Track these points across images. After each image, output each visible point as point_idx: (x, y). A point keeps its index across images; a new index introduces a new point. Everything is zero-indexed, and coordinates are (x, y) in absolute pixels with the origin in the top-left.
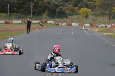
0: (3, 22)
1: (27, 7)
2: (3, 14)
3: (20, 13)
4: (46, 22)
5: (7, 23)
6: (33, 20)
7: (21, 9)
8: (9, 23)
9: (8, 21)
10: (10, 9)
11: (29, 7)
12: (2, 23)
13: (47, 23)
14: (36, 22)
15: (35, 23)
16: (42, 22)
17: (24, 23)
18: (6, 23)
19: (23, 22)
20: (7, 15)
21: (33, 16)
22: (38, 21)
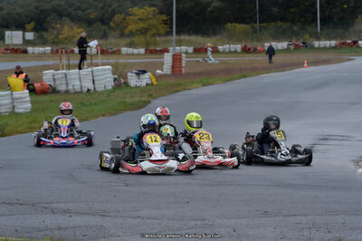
0: (239, 47)
1: (307, 3)
2: (242, 25)
3: (288, 22)
4: (355, 43)
5: (249, 49)
6: (319, 39)
7: (292, 10)
8: (255, 50)
9: (249, 45)
10: (260, 11)
11: (314, 4)
12: (236, 52)
13: (358, 46)
14: (328, 43)
15: (325, 48)
16: (343, 43)
17: (294, 49)
18: (246, 50)
19: (292, 47)
20: (253, 27)
21: (321, 29)
22: (333, 43)
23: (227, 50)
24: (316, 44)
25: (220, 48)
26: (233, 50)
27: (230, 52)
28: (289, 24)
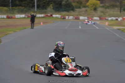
0: (5, 16)
2: (5, 8)
3: (23, 6)
4: (51, 15)
5: (9, 17)
7: (24, 2)
8: (12, 18)
9: (10, 15)
10: (12, 2)
12: (4, 18)
13: (53, 17)
14: (40, 15)
15: (40, 17)
16: (47, 16)
17: (28, 17)
18: (8, 17)
19: (26, 17)
20: (9, 9)
21: (37, 10)
22: (43, 15)
26: (3, 17)
28: (24, 7)
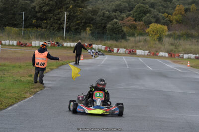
0: (15, 43)
1: (55, 18)
2: (15, 29)
3: (43, 28)
4: (90, 45)
5: (22, 44)
6: (66, 42)
7: (45, 22)
8: (25, 45)
9: (23, 41)
10: (25, 20)
12: (13, 45)
13: (92, 48)
17: (51, 46)
18: (20, 45)
19: (49, 45)
21: (66, 35)
23: (7, 44)
24: (65, 44)
25: (3, 42)
26: (11, 43)
27: (9, 45)
